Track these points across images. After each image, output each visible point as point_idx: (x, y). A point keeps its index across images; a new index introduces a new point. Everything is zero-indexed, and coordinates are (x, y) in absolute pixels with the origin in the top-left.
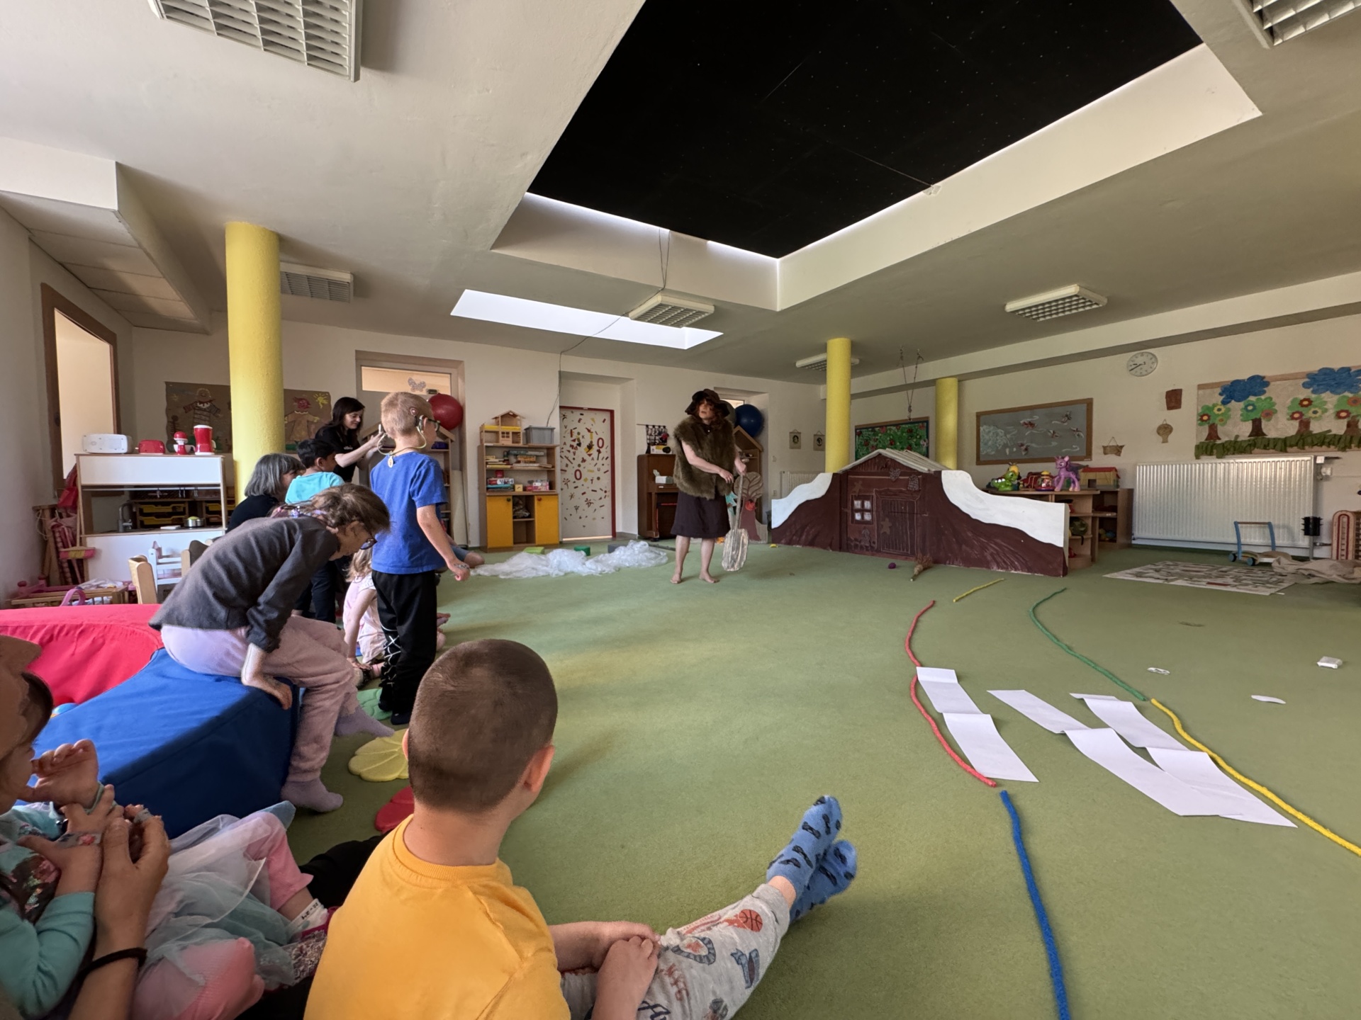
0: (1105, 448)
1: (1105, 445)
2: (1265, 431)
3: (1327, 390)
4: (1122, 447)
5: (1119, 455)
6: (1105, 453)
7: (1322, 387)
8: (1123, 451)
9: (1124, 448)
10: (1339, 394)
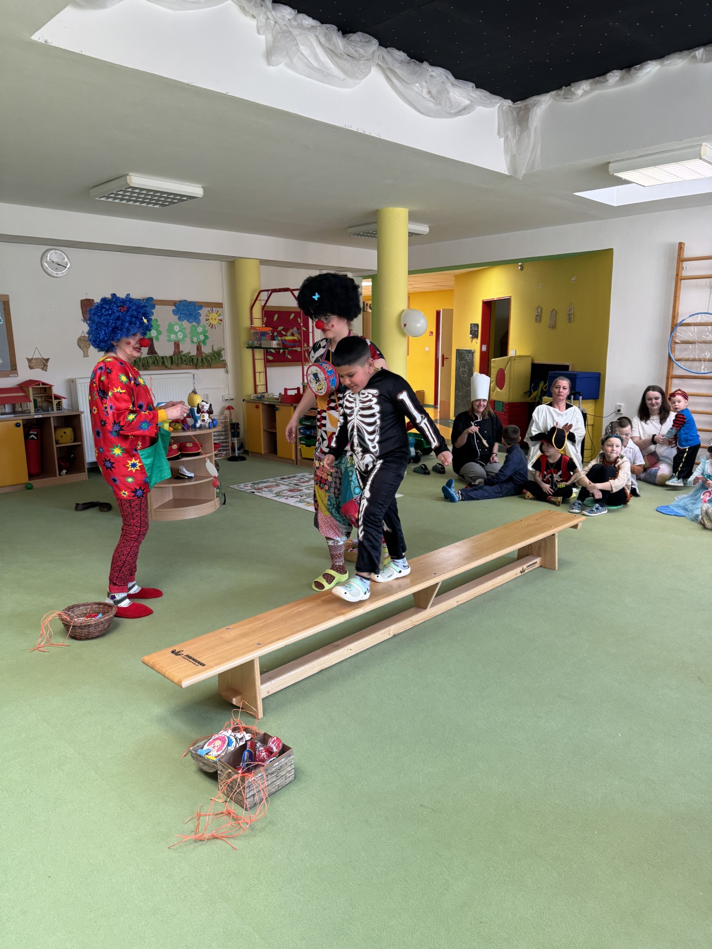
0: (30, 360)
1: (31, 358)
2: (157, 350)
3: (185, 318)
4: (48, 360)
5: (46, 371)
6: (31, 368)
7: (182, 315)
8: (48, 364)
9: (50, 361)
10: (191, 323)
